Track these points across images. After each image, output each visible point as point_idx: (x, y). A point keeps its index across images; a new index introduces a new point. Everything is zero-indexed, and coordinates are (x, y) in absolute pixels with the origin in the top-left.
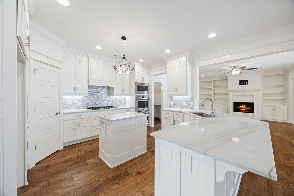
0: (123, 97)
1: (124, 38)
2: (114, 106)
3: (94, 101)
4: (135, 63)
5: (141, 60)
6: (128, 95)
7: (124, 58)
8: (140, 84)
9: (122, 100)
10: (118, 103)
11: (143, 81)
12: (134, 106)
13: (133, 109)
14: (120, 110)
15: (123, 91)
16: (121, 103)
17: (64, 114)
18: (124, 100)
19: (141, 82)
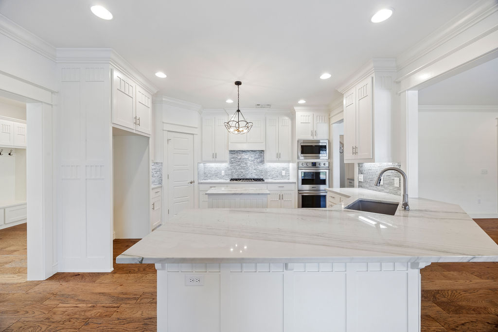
0: (284, 165)
1: (238, 83)
2: (262, 177)
3: (240, 170)
4: (295, 108)
5: (302, 102)
6: (289, 162)
7: (238, 111)
8: (304, 141)
9: (283, 170)
10: (275, 174)
11: (314, 136)
12: (295, 180)
13: (293, 185)
14: (268, 185)
15: (278, 156)
16: (280, 174)
17: (199, 183)
18: (287, 170)
19: (309, 137)
